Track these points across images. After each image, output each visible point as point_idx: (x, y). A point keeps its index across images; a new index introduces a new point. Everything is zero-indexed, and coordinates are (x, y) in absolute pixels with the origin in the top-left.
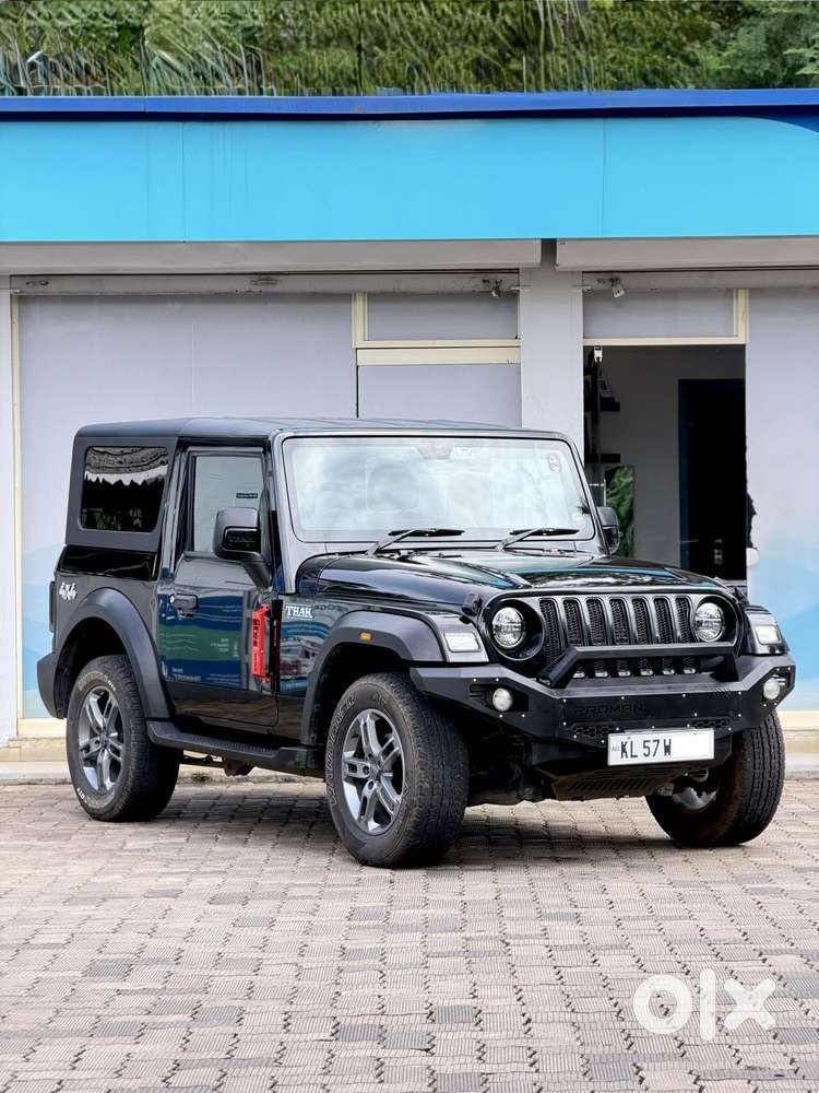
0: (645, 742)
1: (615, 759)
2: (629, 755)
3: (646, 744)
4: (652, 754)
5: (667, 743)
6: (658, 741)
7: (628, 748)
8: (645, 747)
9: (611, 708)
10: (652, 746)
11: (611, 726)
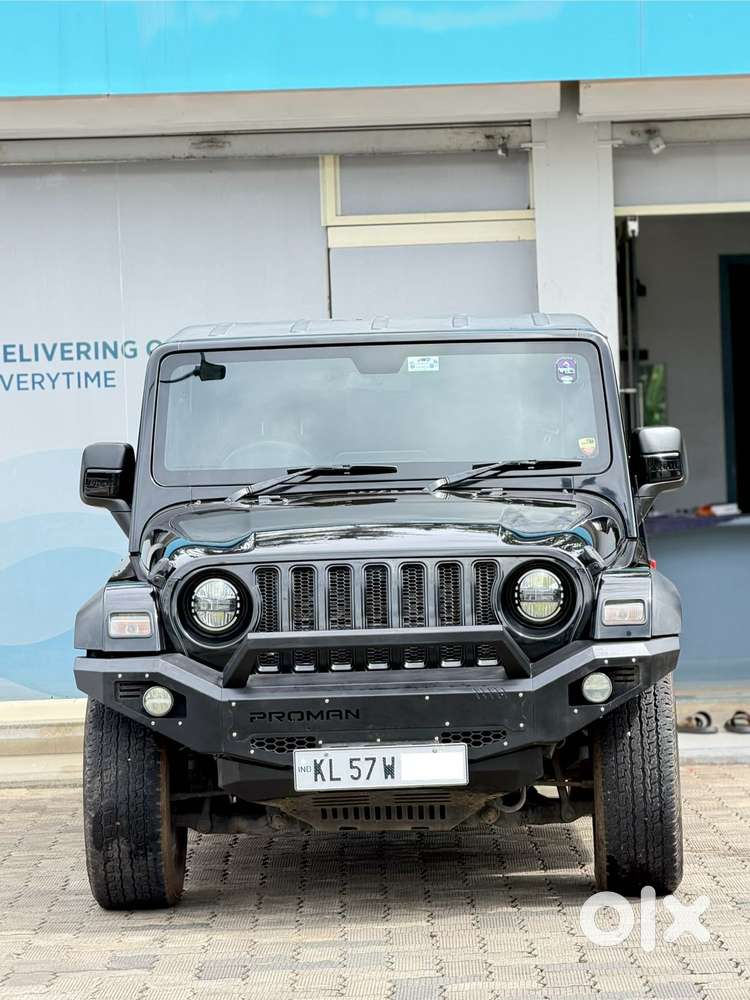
0: (351, 761)
1: (304, 782)
2: (327, 777)
3: (355, 764)
4: (364, 774)
5: (389, 763)
6: (374, 760)
7: (325, 768)
8: (352, 767)
9: (309, 713)
10: (365, 767)
11: (311, 739)
